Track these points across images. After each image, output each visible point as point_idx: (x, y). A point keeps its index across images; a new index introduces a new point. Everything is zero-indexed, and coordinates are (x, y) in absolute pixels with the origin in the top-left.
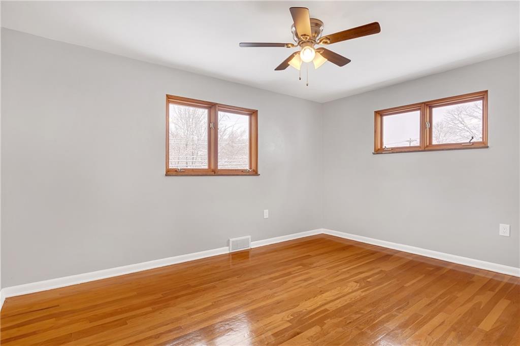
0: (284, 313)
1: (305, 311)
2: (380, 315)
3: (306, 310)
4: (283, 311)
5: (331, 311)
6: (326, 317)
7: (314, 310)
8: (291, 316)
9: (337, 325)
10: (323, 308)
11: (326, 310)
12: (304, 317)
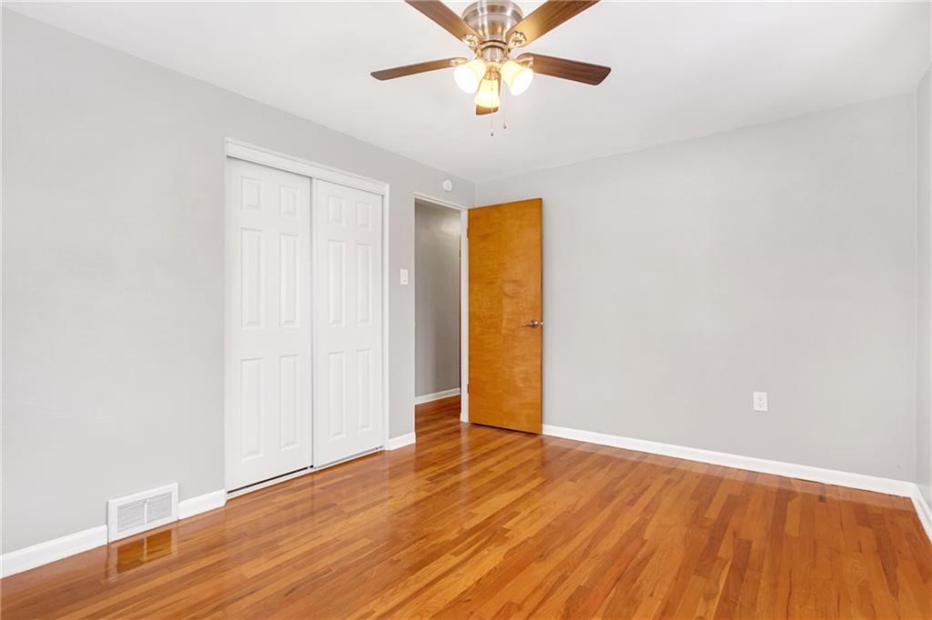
0: (521, 540)
1: (491, 548)
2: (367, 558)
3: (490, 550)
4: (525, 542)
5: (448, 554)
6: (456, 542)
7: (476, 552)
8: (508, 538)
9: (441, 533)
10: (461, 557)
11: (456, 554)
12: (490, 538)
